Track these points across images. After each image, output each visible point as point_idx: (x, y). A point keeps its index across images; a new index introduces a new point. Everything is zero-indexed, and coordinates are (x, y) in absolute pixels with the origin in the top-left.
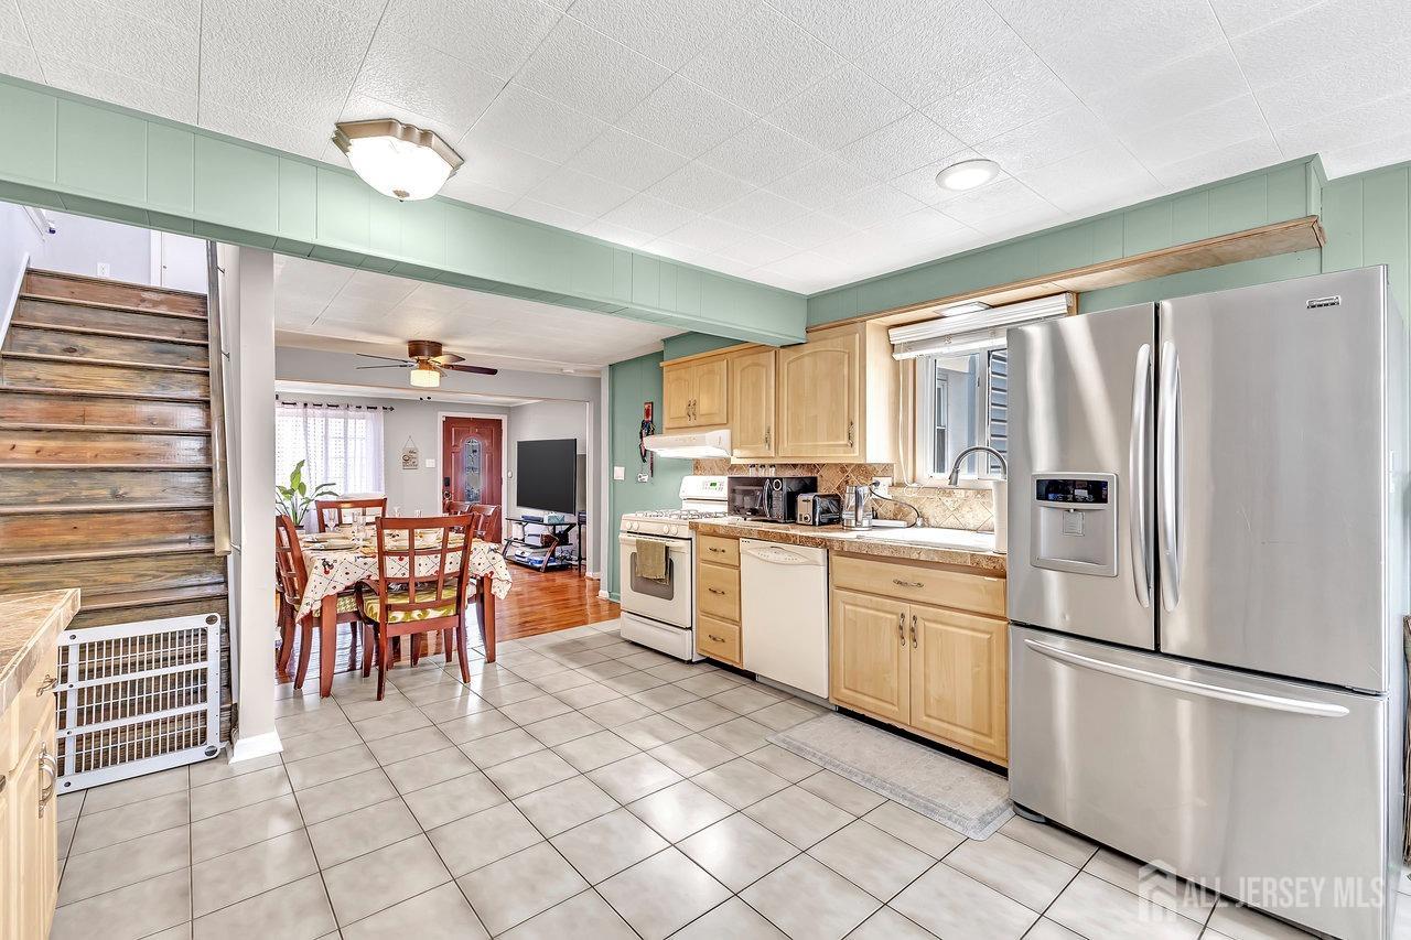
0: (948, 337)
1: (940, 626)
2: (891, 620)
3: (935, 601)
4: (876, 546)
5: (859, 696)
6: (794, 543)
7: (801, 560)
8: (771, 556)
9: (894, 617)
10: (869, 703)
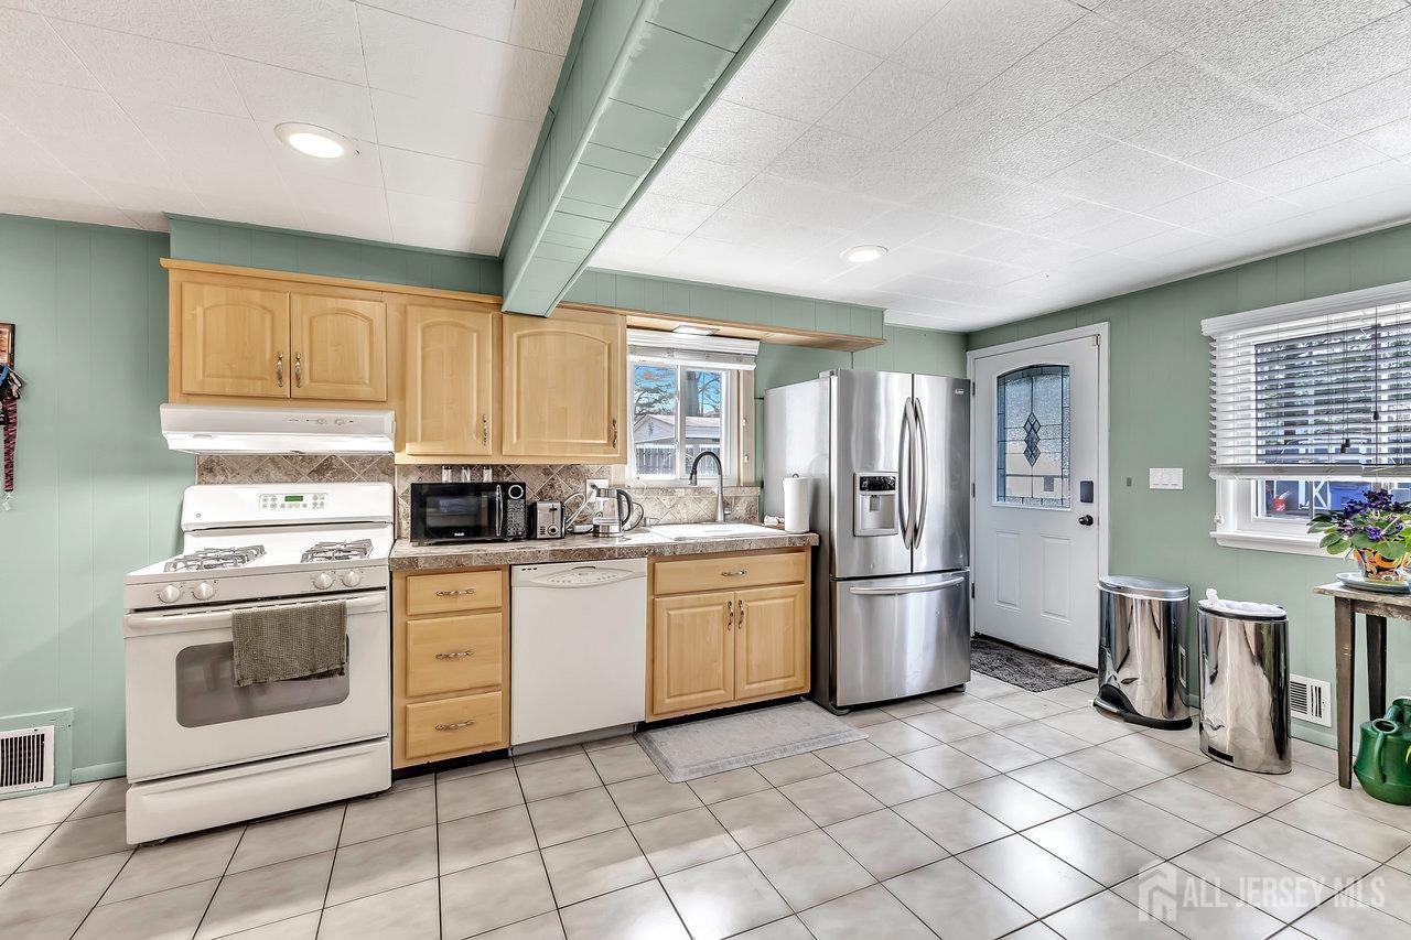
0: (670, 351)
1: (762, 603)
2: (718, 611)
3: (756, 583)
4: (711, 544)
5: (685, 698)
6: (611, 558)
7: (621, 575)
8: (575, 579)
9: (721, 607)
10: (697, 699)
